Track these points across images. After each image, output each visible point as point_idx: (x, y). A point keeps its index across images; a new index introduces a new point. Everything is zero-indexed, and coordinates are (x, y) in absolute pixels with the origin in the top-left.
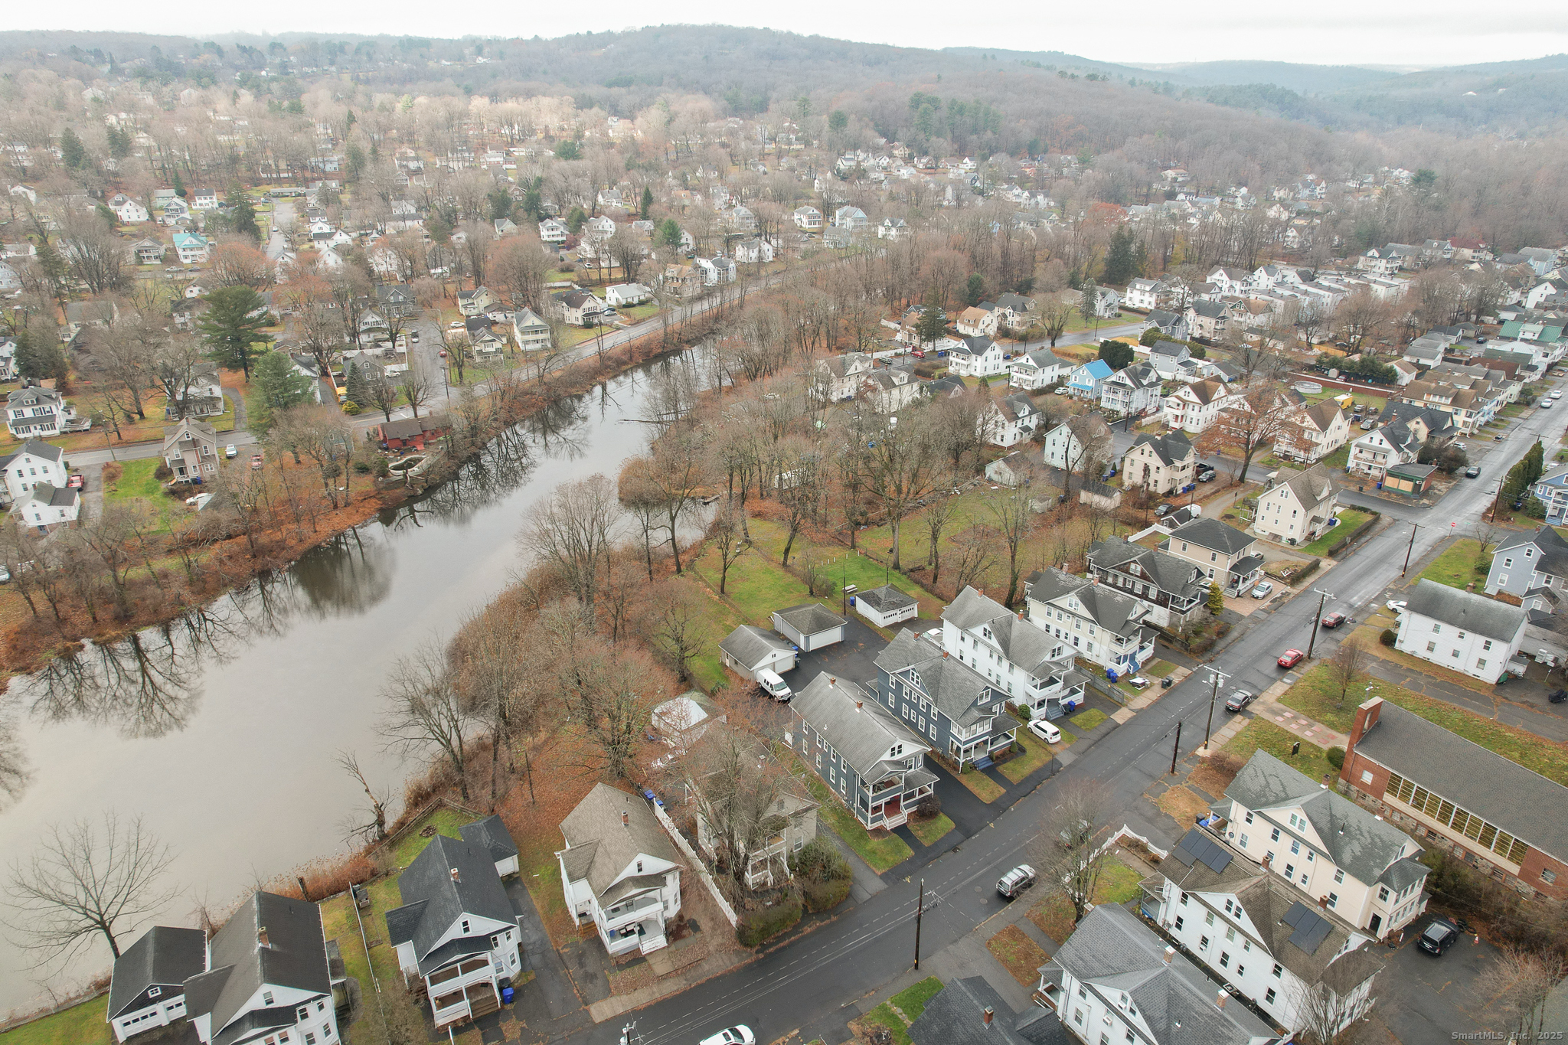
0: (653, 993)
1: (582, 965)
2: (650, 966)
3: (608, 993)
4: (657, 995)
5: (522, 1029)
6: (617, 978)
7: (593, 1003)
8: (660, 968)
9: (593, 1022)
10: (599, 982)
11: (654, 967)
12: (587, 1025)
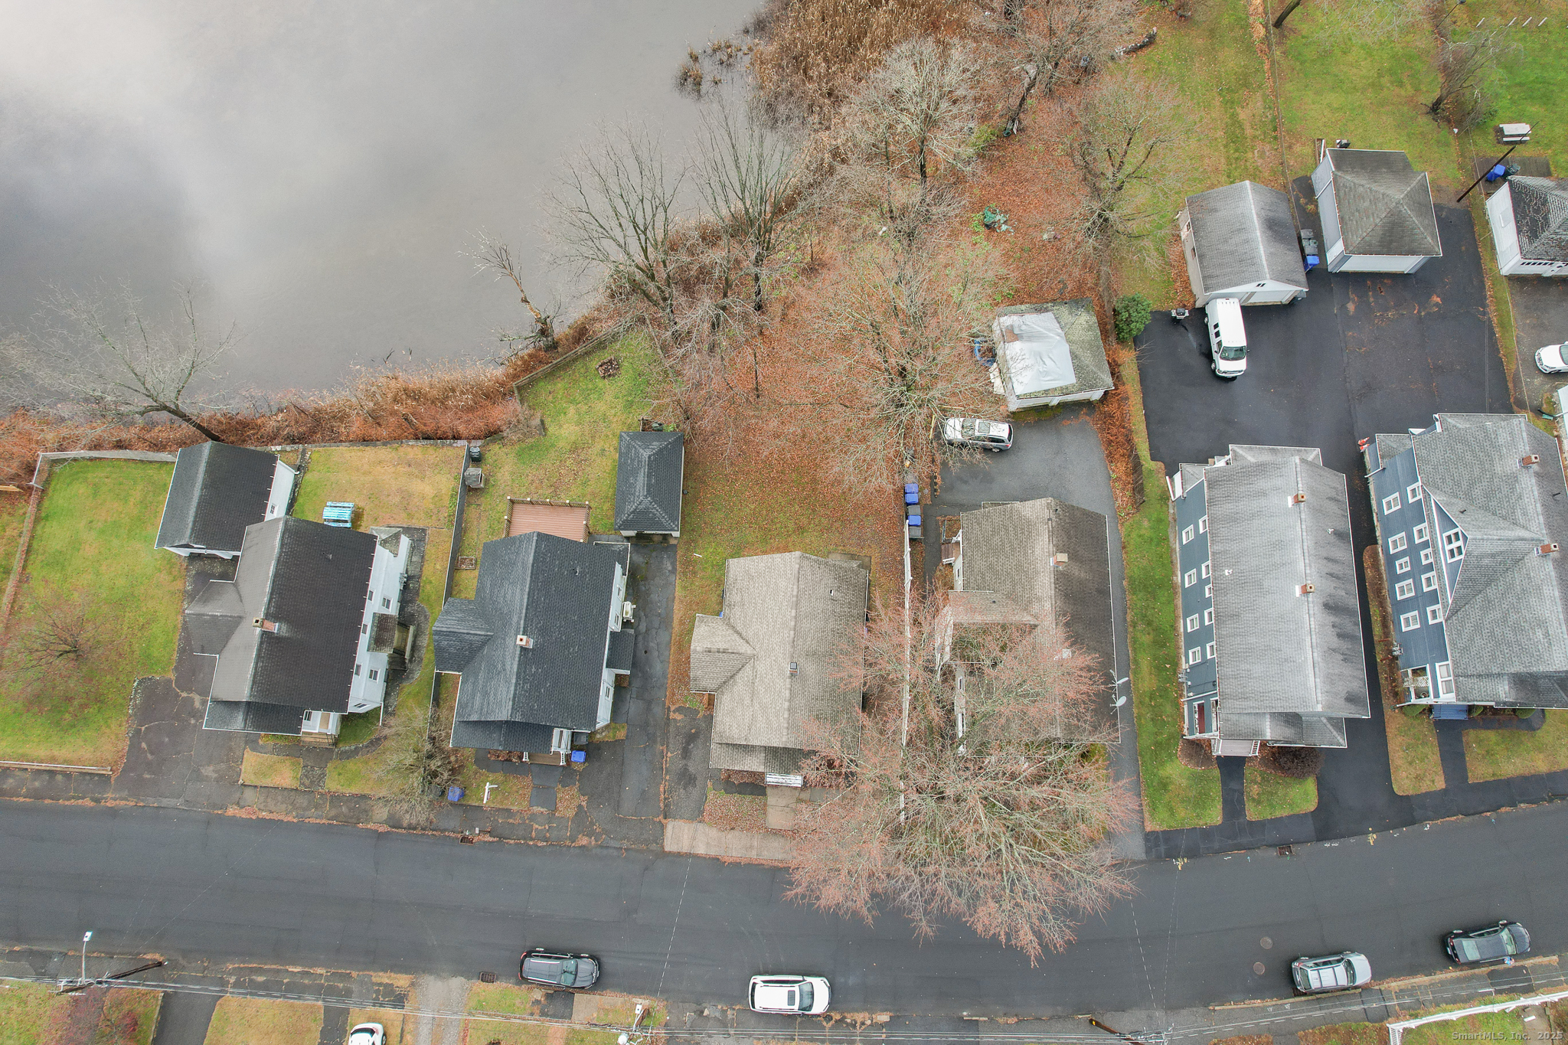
0: (751, 847)
1: (686, 753)
2: (765, 805)
3: (697, 815)
4: (753, 854)
5: (580, 806)
6: (716, 799)
7: (675, 818)
8: (777, 817)
9: (663, 847)
10: (695, 793)
11: (770, 810)
12: (654, 847)
